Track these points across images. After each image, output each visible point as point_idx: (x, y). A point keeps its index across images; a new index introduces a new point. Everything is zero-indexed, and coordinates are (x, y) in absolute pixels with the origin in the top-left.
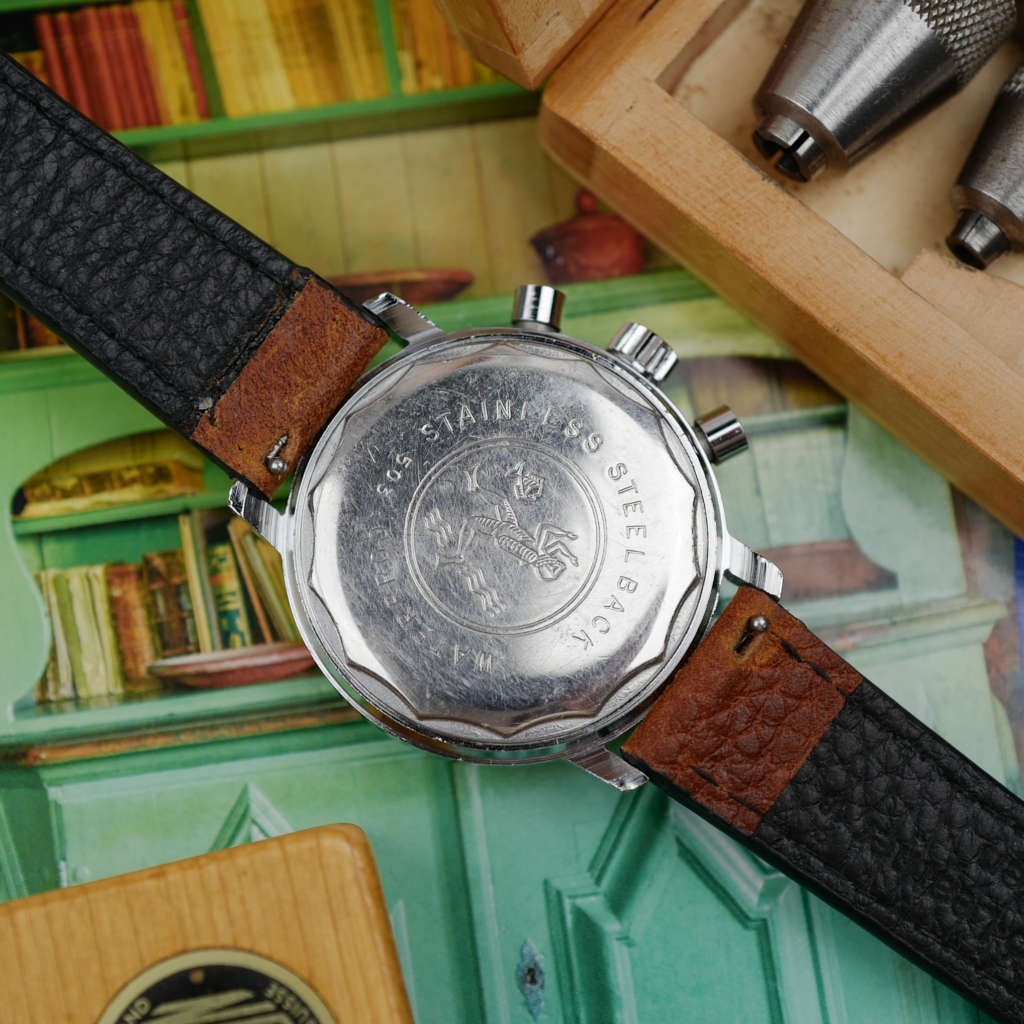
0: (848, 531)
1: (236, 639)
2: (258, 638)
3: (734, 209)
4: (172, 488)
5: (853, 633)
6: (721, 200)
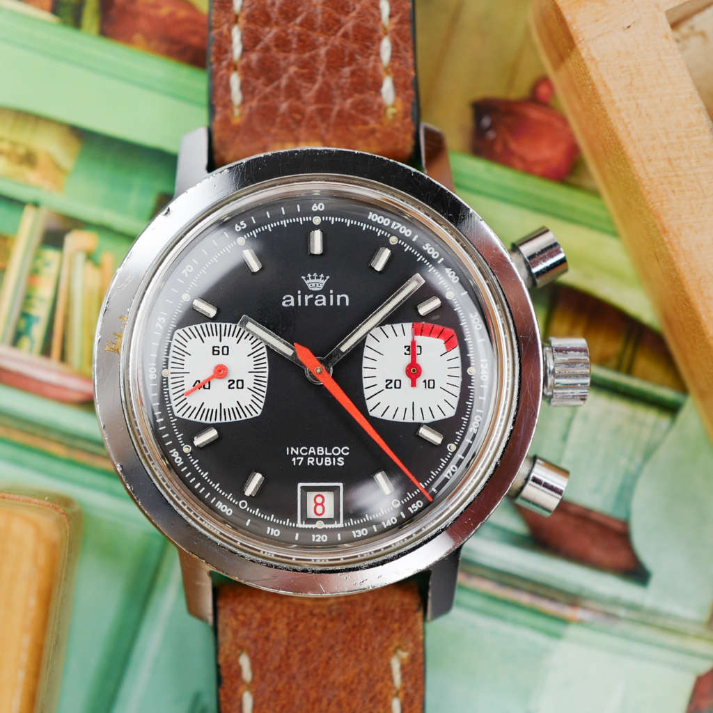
0: (628, 513)
1: (25, 342)
2: (46, 351)
3: (677, 176)
4: (32, 176)
5: (585, 608)
6: (669, 160)
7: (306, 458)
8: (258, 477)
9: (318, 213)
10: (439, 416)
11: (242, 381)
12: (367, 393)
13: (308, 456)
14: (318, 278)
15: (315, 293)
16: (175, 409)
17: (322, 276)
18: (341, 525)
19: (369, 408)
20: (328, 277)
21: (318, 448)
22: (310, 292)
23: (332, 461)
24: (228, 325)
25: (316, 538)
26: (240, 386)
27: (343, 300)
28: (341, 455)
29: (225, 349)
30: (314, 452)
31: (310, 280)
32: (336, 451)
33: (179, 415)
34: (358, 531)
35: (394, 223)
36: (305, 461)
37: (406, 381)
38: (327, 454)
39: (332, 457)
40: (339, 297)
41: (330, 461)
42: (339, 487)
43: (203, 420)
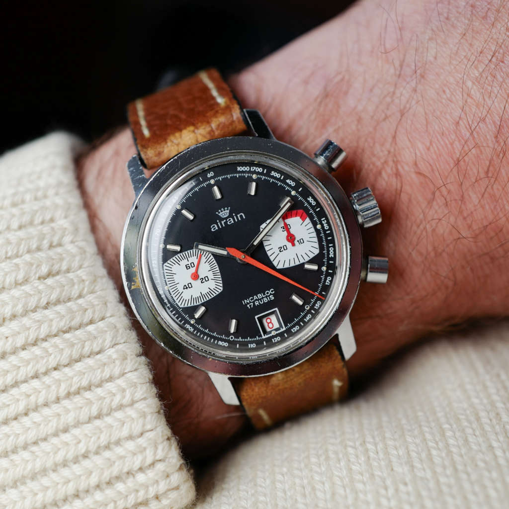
7: (254, 302)
8: (234, 322)
9: (212, 178)
10: (312, 256)
11: (207, 277)
12: (272, 258)
13: (254, 301)
14: (225, 210)
15: (226, 218)
16: (179, 304)
17: (226, 208)
18: (284, 329)
19: (276, 265)
20: (229, 208)
21: (258, 295)
22: (223, 219)
23: (267, 299)
24: (189, 251)
25: (275, 340)
26: (207, 279)
27: (241, 216)
28: (271, 294)
29: (192, 264)
30: (257, 298)
31: (221, 213)
32: (268, 293)
33: (182, 306)
34: (294, 328)
35: (252, 168)
36: (254, 304)
37: (289, 245)
38: (263, 296)
39: (266, 297)
40: (238, 216)
41: (266, 299)
42: (276, 310)
43: (195, 304)
